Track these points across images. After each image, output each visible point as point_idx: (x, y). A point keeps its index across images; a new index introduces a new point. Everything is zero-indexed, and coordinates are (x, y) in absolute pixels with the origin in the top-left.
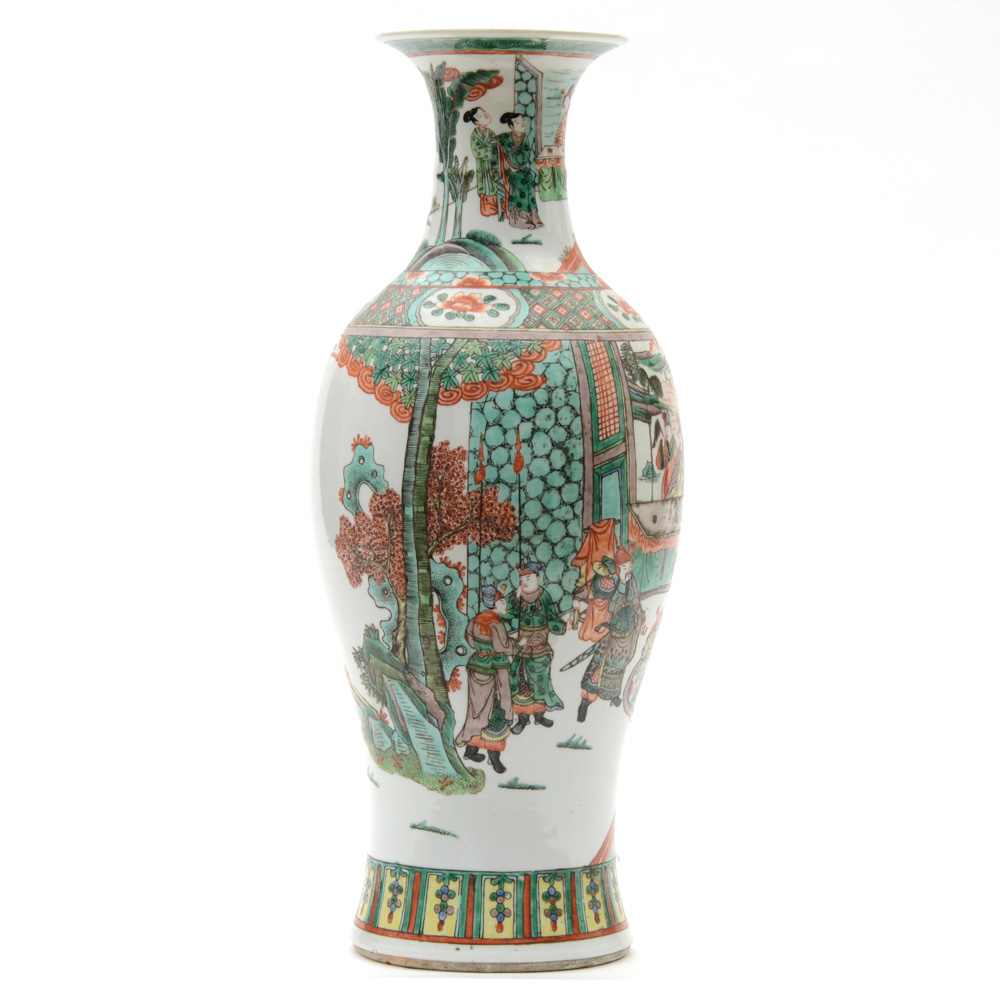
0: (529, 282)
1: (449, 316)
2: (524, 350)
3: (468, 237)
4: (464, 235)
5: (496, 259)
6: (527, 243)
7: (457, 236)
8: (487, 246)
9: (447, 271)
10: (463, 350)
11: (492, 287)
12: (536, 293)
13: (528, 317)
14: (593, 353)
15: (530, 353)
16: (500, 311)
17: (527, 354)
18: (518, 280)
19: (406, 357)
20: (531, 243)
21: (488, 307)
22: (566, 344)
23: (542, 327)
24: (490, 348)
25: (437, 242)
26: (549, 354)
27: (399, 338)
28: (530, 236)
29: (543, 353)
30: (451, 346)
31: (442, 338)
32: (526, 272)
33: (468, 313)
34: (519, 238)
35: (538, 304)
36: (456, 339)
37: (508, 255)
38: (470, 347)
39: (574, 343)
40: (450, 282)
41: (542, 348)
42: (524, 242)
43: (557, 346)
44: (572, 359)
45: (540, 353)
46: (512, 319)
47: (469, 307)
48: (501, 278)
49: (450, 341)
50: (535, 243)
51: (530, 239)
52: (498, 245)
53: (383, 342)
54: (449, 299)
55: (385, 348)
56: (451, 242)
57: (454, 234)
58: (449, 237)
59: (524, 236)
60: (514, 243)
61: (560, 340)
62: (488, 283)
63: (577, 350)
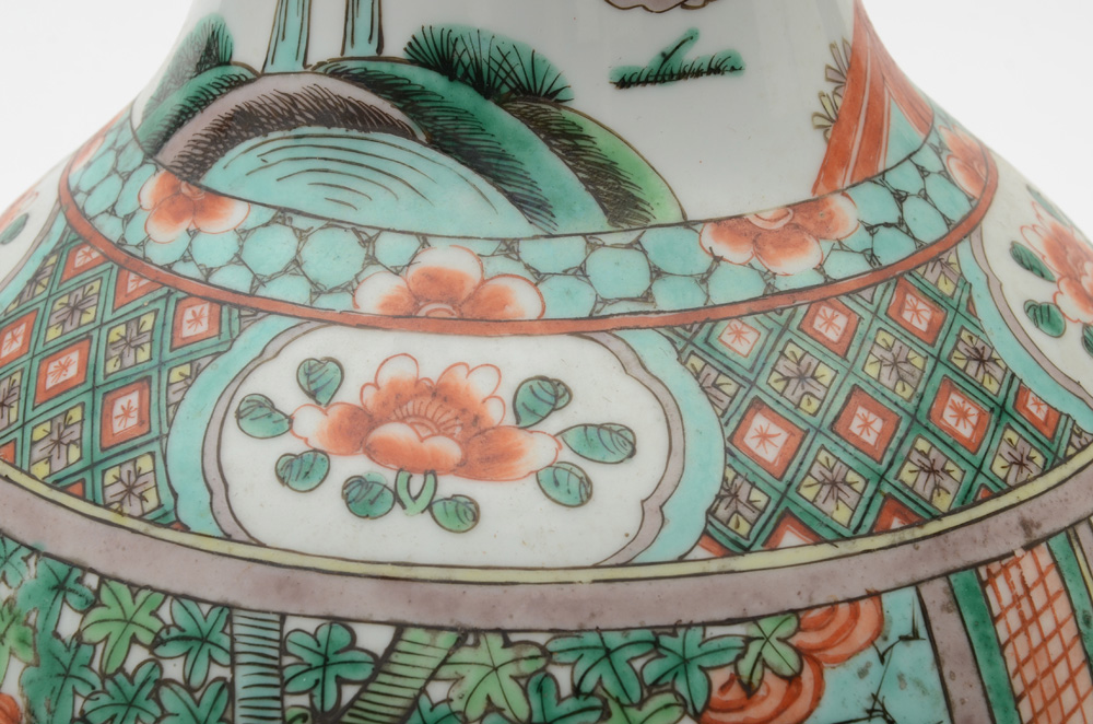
0: (704, 279)
1: (362, 499)
2: (719, 677)
3: (418, 54)
4: (396, 46)
5: (547, 168)
6: (683, 75)
7: (364, 48)
8: (501, 103)
9: (332, 223)
10: (438, 691)
11: (548, 326)
12: (741, 342)
13: (728, 493)
14: (1013, 619)
15: (749, 690)
16: (594, 471)
17: (735, 693)
18: (657, 273)
19: (167, 696)
20: (698, 73)
21: (539, 449)
22: (901, 609)
23: (790, 538)
24: (563, 677)
25: (271, 57)
26: (832, 676)
27: (133, 588)
28: (689, 39)
29: (808, 676)
30: (381, 663)
31: (334, 620)
32: (687, 224)
33: (450, 485)
34: (643, 57)
35: (757, 405)
36: (400, 628)
37: (603, 143)
38: (472, 676)
39: (935, 594)
40: (350, 288)
41: (801, 653)
42: (666, 72)
43: (863, 632)
44: (932, 680)
45: (793, 680)
46: (655, 509)
47: (449, 449)
48: (581, 272)
49: (375, 639)
50: (715, 69)
51: (692, 55)
52: (554, 96)
53: (60, 588)
54: (349, 394)
55: (69, 623)
56: (335, 71)
57: (349, 36)
58: (326, 46)
59: (667, 41)
60: (624, 83)
61: (874, 595)
62: (524, 301)
63: (948, 628)
